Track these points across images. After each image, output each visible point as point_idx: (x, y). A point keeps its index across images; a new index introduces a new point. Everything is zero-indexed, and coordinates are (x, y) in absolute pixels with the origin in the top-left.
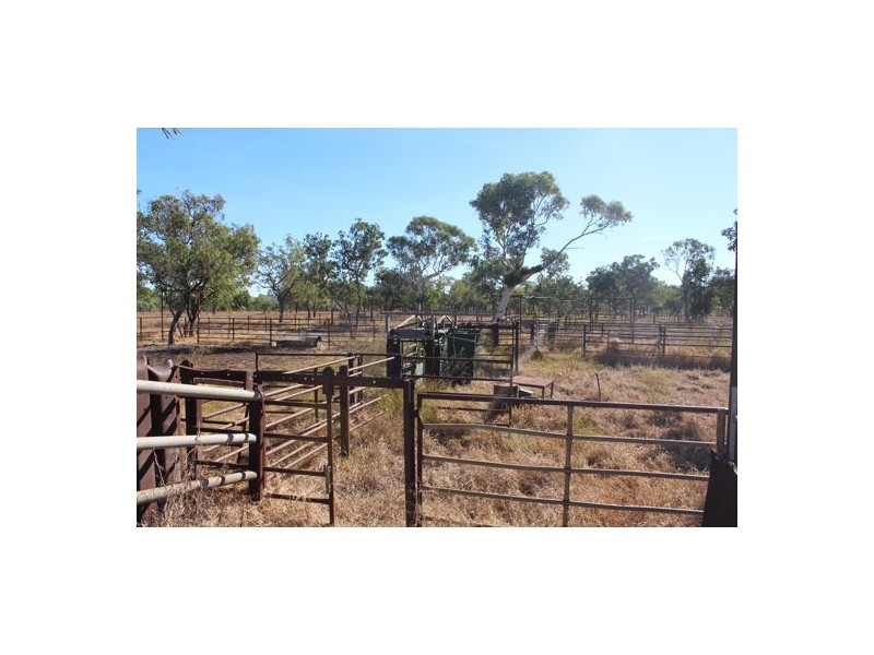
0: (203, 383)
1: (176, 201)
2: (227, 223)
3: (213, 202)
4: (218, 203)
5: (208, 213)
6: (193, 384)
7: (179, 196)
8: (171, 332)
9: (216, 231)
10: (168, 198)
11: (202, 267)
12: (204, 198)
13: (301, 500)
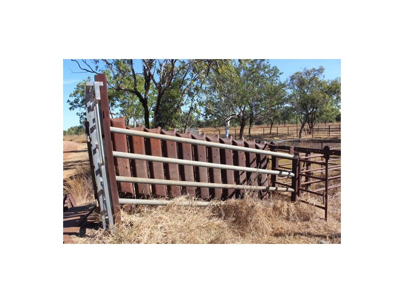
0: (279, 151)
1: (301, 73)
2: (326, 79)
3: (318, 70)
4: (321, 70)
5: (316, 76)
6: (274, 151)
7: (302, 71)
8: (300, 133)
9: (320, 84)
10: (297, 73)
11: (314, 102)
12: (314, 69)
13: (312, 205)
